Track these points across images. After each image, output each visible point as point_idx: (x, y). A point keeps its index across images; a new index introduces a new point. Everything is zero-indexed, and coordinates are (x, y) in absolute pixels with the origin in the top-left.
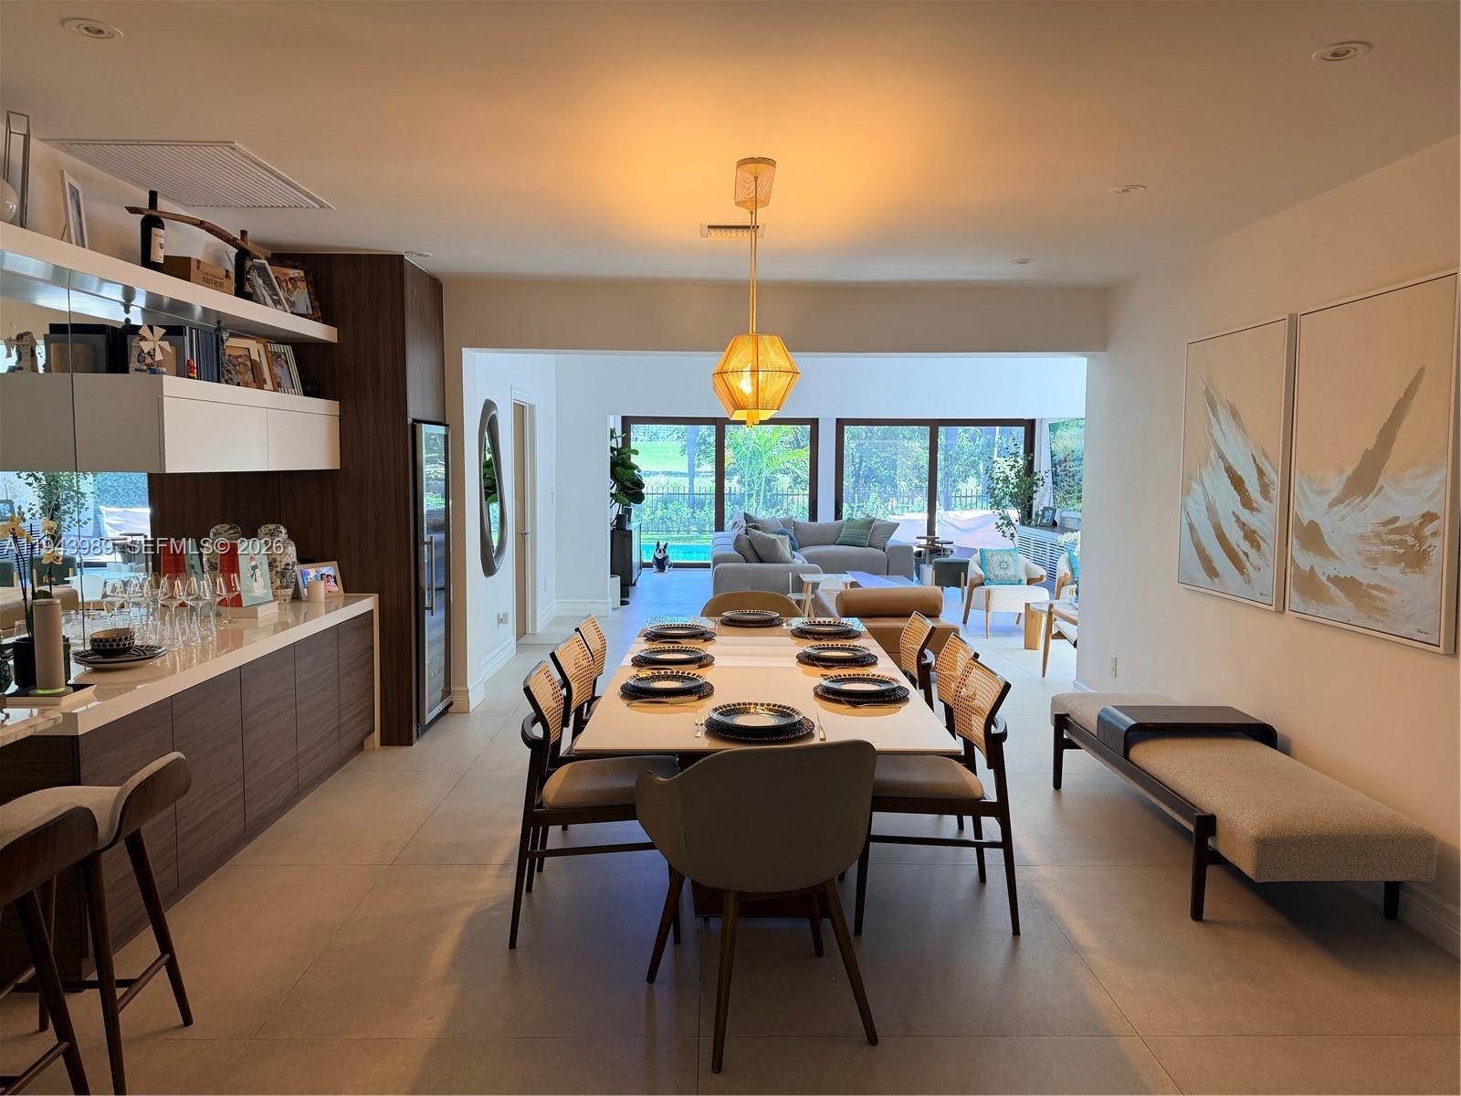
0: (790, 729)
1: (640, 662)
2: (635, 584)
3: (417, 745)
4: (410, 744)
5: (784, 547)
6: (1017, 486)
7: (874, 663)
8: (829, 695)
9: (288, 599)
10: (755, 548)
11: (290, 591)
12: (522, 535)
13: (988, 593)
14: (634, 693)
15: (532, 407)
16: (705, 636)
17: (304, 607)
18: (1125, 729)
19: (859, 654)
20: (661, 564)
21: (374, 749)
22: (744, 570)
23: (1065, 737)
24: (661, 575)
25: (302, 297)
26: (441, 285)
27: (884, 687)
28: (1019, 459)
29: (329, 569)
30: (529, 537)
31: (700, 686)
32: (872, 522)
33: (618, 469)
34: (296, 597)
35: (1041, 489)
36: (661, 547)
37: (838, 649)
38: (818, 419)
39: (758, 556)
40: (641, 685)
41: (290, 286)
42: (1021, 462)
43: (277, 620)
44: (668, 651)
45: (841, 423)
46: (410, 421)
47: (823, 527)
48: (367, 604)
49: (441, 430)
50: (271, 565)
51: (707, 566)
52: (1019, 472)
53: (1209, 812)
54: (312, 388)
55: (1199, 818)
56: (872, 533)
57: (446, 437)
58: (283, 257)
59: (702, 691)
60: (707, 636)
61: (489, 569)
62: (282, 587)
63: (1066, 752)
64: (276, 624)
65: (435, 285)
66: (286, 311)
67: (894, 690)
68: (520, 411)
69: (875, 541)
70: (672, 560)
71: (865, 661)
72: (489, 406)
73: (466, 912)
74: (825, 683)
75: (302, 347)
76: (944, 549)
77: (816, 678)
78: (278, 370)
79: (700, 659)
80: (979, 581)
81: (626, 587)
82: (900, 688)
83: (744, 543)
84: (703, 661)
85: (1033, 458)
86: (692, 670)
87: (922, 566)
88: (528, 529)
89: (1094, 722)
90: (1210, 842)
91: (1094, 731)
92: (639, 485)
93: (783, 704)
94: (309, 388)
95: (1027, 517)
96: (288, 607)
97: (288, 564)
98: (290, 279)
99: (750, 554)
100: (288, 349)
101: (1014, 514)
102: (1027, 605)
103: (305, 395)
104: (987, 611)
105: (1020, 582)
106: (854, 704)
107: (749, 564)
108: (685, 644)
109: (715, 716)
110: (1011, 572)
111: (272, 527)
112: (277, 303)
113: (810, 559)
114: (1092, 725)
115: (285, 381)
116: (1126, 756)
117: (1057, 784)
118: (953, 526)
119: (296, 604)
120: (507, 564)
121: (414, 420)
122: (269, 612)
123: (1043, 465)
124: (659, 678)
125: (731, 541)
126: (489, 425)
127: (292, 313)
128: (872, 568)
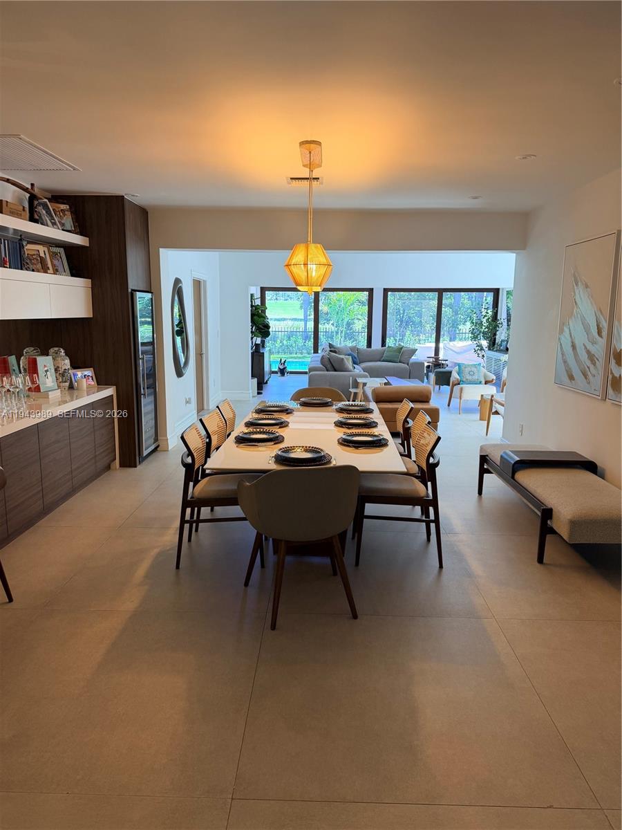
0: (318, 459)
1: (249, 424)
2: (266, 383)
3: (139, 467)
4: (136, 467)
5: (349, 363)
6: (487, 327)
7: (376, 426)
8: (345, 443)
9: (67, 388)
10: (332, 364)
11: (67, 384)
12: (200, 355)
13: (462, 389)
14: (241, 440)
15: (205, 281)
16: (288, 411)
17: (76, 393)
18: (513, 462)
19: (368, 421)
20: (282, 372)
21: (116, 469)
22: (325, 375)
23: (485, 467)
24: (283, 377)
25: (68, 221)
26: (147, 213)
27: (375, 439)
28: (489, 311)
29: (89, 372)
30: (204, 356)
31: (277, 437)
32: (401, 348)
33: (255, 317)
34: (71, 387)
35: (500, 329)
36: (283, 362)
37: (357, 419)
38: (373, 289)
39: (333, 367)
40: (245, 436)
41: (61, 214)
42: (491, 313)
43: (60, 400)
44: (265, 419)
45: (386, 291)
46: (130, 290)
47: (374, 351)
48: (109, 391)
49: (149, 296)
50: (56, 370)
51: (306, 373)
52: (489, 319)
53: (549, 507)
54: (75, 272)
55: (543, 510)
56: (401, 355)
57: (152, 299)
58: (57, 198)
59: (277, 440)
60: (289, 411)
61: (179, 373)
62: (63, 382)
63: (486, 476)
64: (59, 402)
65: (143, 212)
66: (59, 229)
67: (380, 440)
68: (198, 284)
69: (402, 359)
70: (289, 369)
71: (372, 425)
72: (177, 281)
73: (156, 551)
74: (344, 437)
75: (69, 249)
76: (443, 364)
77: (340, 433)
78: (56, 262)
79: (282, 423)
80: (456, 382)
81: (261, 385)
82: (384, 439)
83: (326, 360)
84: (283, 425)
85: (497, 311)
86: (275, 429)
87: (429, 373)
88: (204, 352)
89: (499, 459)
90: (549, 522)
91: (499, 464)
92: (267, 327)
93: (317, 447)
94: (74, 272)
95: (493, 344)
96: (67, 392)
97: (65, 369)
98: (62, 210)
99: (329, 366)
100: (62, 250)
101: (485, 343)
102: (482, 396)
103: (72, 276)
104: (461, 399)
105: (480, 383)
106: (357, 448)
107: (329, 372)
108: (276, 415)
109: (279, 453)
110: (476, 377)
111: (56, 349)
112: (54, 224)
113: (364, 370)
114: (497, 460)
115: (60, 269)
116: (513, 477)
117: (480, 492)
118: (452, 350)
119: (71, 391)
120: (190, 371)
121: (132, 290)
122: (55, 395)
123: (502, 315)
124: (256, 433)
125: (319, 359)
126: (178, 291)
127: (63, 230)
128: (400, 375)
